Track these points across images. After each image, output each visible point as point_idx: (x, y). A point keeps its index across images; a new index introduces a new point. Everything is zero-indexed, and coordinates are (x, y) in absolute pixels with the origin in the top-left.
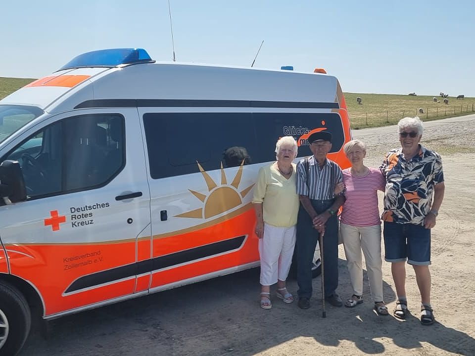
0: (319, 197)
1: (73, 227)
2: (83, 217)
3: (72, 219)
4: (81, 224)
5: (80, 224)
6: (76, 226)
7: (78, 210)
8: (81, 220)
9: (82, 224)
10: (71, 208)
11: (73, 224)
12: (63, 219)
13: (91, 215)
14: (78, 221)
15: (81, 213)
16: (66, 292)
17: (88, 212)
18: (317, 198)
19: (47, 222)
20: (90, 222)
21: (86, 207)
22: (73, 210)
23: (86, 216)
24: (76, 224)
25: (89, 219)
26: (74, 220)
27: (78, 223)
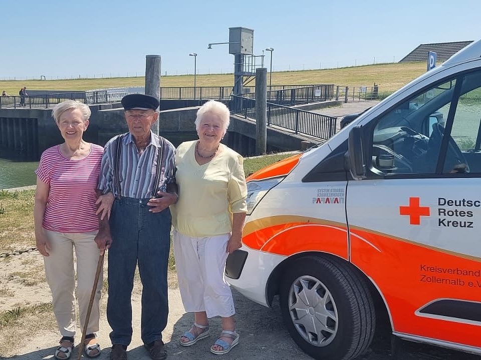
0: (135, 194)
1: (440, 225)
2: (457, 215)
3: (440, 215)
4: (453, 224)
5: (451, 224)
6: (445, 225)
7: (449, 203)
8: (454, 218)
9: (455, 224)
10: (439, 199)
11: (440, 222)
12: (426, 211)
13: (470, 214)
14: (448, 218)
15: (453, 208)
16: (421, 311)
17: (466, 209)
18: (132, 196)
19: (404, 211)
20: (467, 224)
21: (464, 201)
22: (442, 202)
23: (462, 214)
24: (446, 222)
25: (466, 219)
26: (442, 217)
27: (448, 222)
